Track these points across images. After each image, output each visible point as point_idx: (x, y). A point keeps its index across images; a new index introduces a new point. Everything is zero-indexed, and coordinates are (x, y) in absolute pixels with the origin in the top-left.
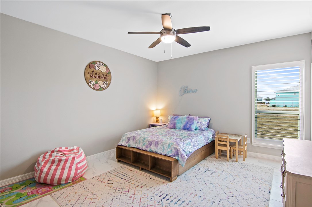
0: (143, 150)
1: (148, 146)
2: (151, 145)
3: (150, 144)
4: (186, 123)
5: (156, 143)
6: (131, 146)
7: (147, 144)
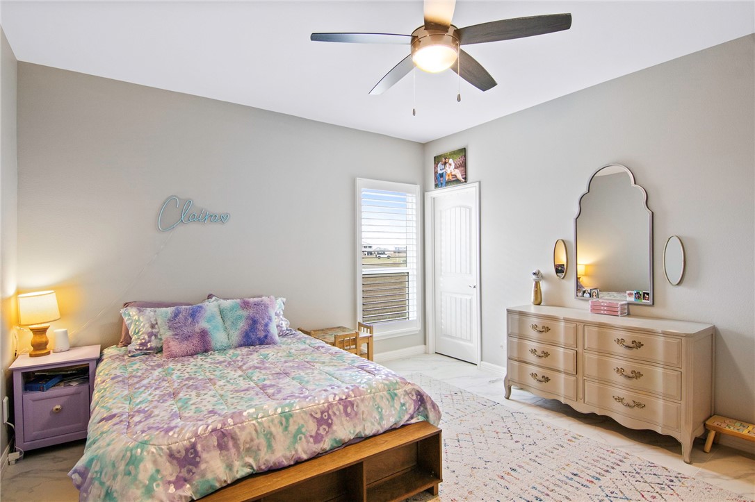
0: (299, 462)
1: (321, 431)
2: (330, 425)
3: (324, 420)
4: (251, 322)
5: (345, 408)
6: (218, 485)
7: (312, 427)
